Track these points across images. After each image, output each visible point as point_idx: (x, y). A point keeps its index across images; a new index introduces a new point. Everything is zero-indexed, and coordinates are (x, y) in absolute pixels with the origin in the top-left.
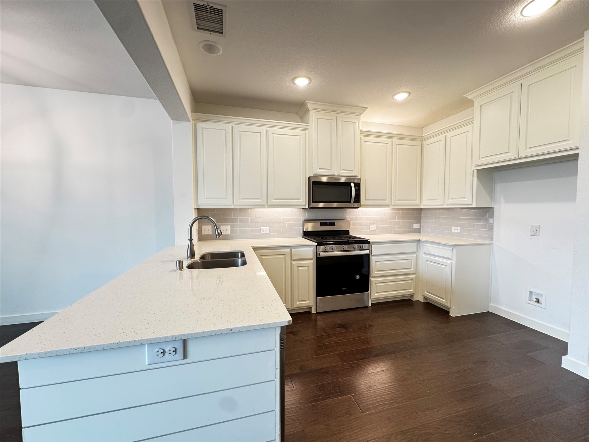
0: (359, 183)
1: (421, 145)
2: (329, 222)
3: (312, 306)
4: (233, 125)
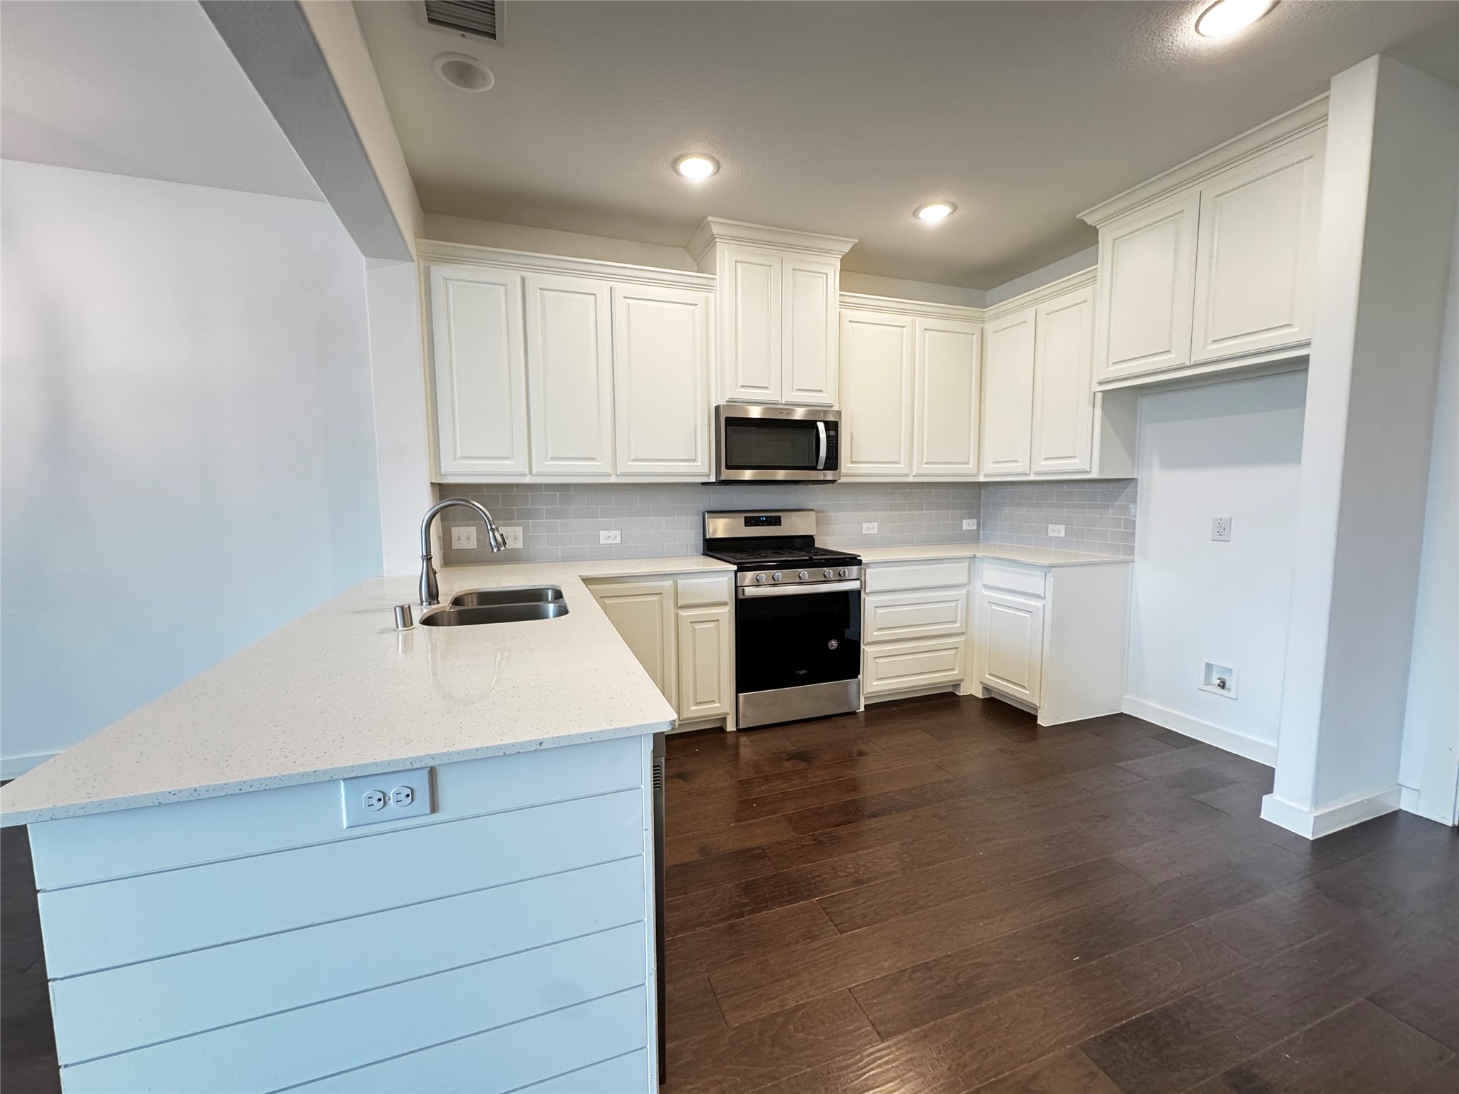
0: (837, 422)
1: (980, 333)
2: (765, 517)
3: (728, 714)
4: (524, 274)
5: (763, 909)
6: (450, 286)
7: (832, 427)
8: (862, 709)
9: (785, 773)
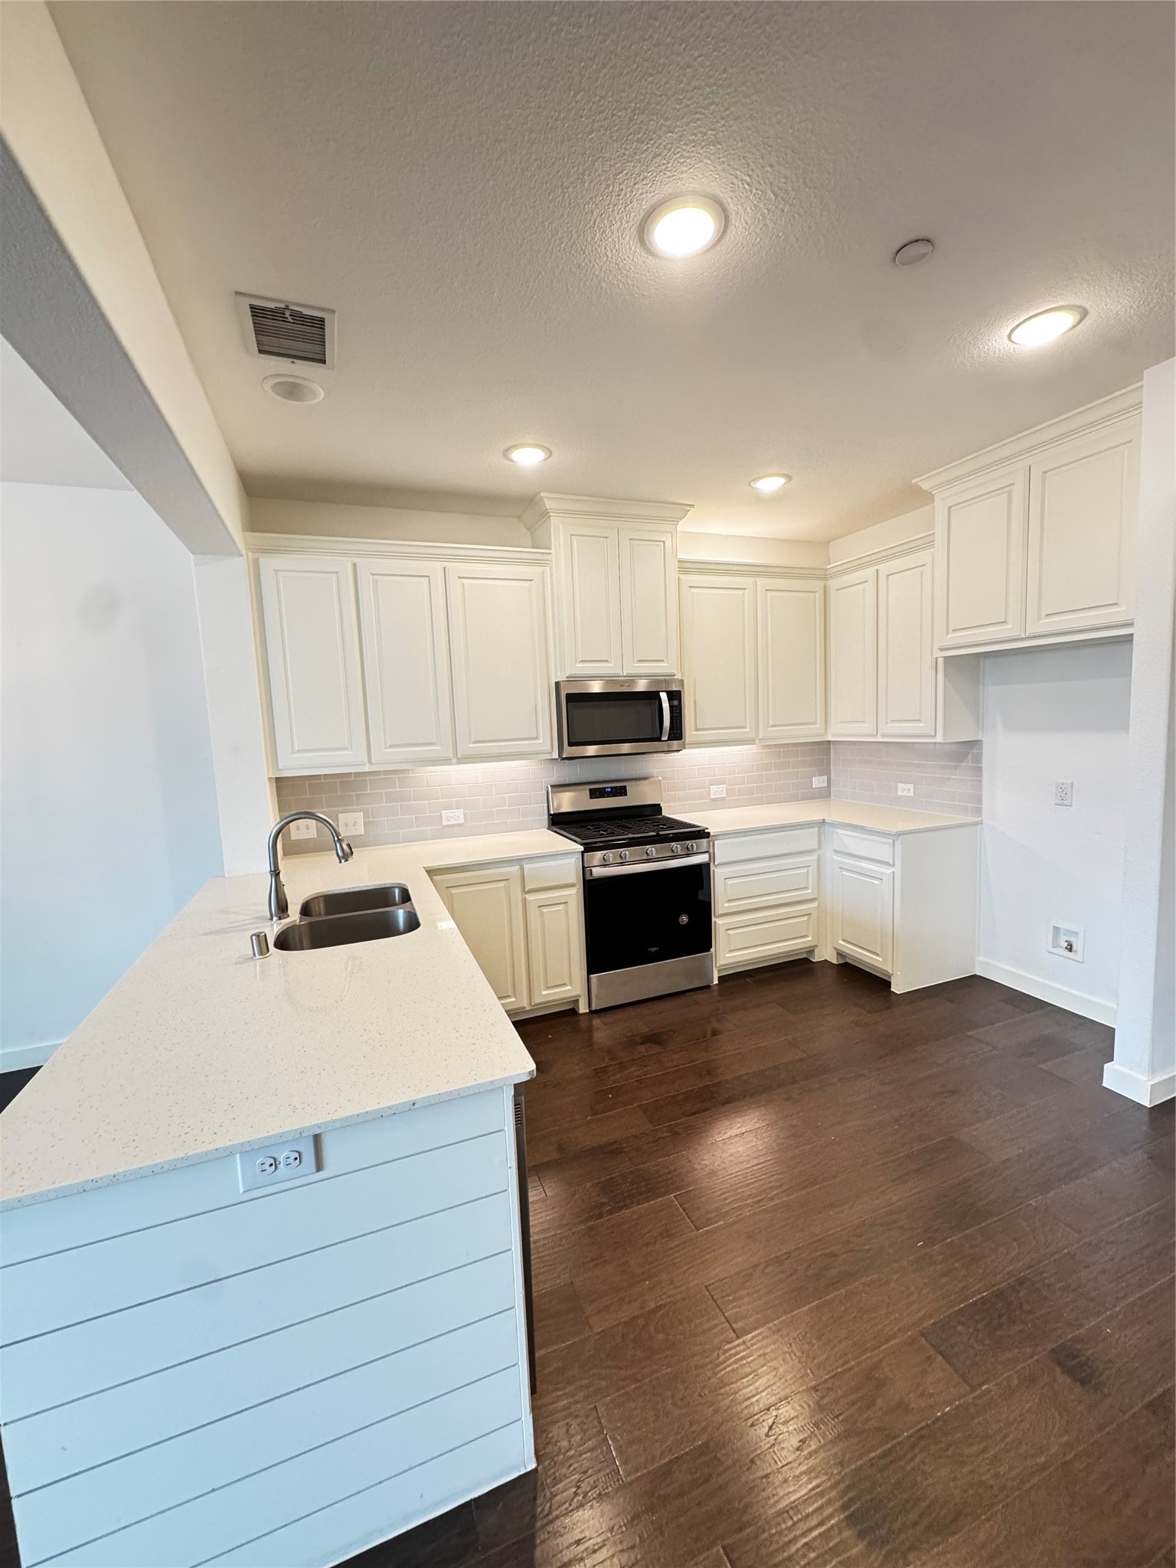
0: (680, 691)
1: (823, 590)
2: (611, 788)
3: (580, 996)
4: (356, 560)
5: (620, 1209)
6: (281, 578)
7: (675, 696)
8: (716, 982)
9: (640, 1058)
